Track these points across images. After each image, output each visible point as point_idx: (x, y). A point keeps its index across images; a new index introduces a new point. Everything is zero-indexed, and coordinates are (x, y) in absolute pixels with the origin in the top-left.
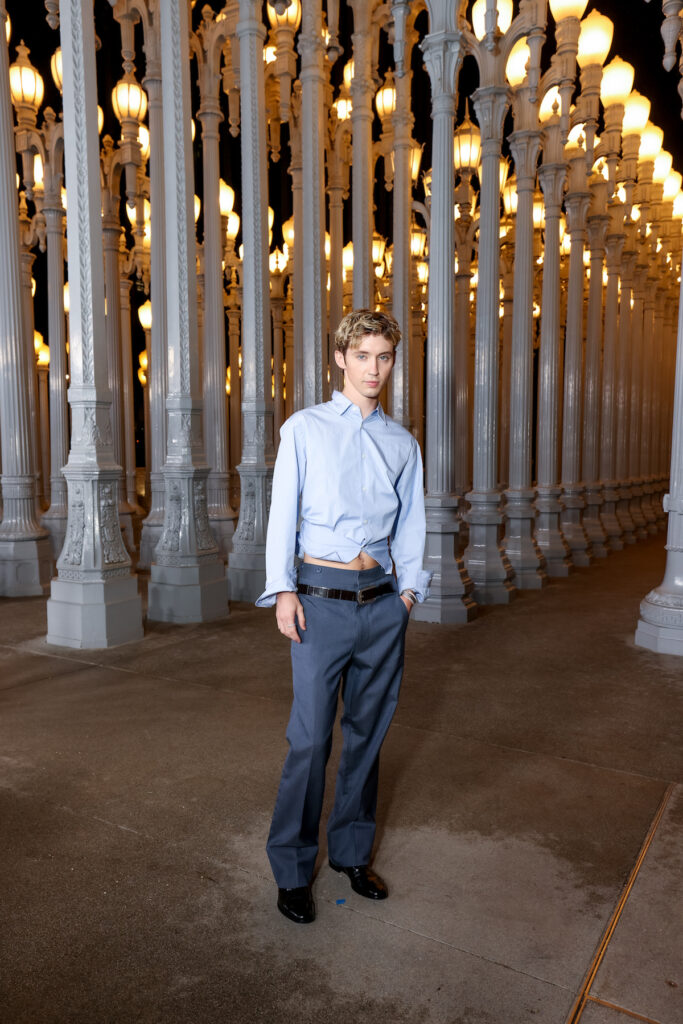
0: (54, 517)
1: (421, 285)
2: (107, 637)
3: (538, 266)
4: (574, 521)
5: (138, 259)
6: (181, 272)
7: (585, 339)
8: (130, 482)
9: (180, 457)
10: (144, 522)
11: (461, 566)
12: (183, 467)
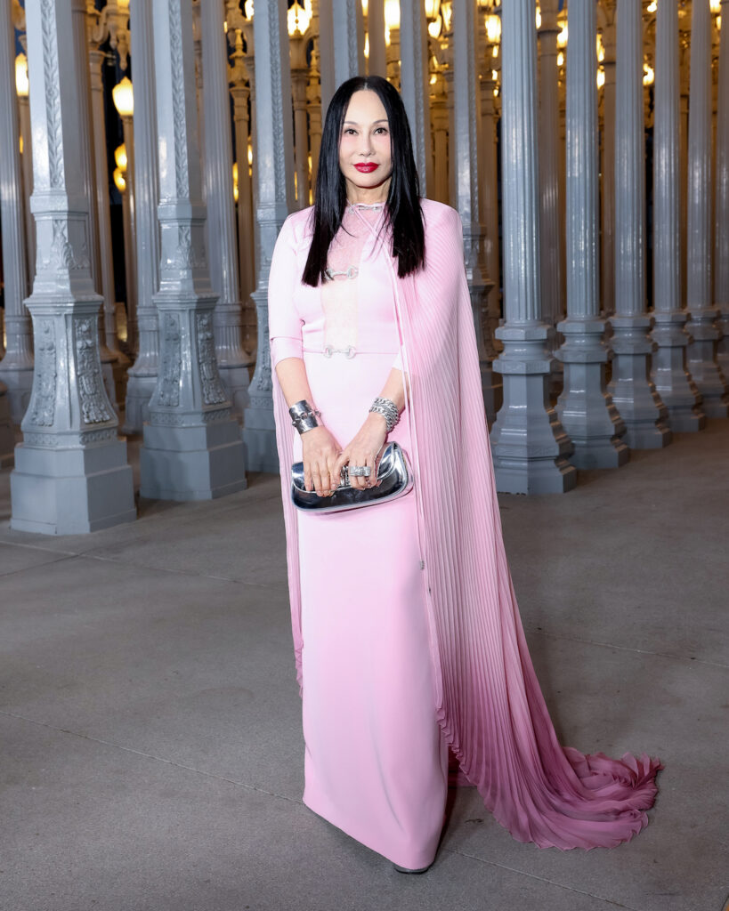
0: (11, 368)
1: (491, 46)
2: (90, 520)
3: (649, 15)
4: (705, 358)
5: (111, 23)
6: (173, 38)
7: (715, 113)
8: (108, 320)
9: (178, 283)
10: (131, 371)
11: (553, 418)
12: (182, 296)
